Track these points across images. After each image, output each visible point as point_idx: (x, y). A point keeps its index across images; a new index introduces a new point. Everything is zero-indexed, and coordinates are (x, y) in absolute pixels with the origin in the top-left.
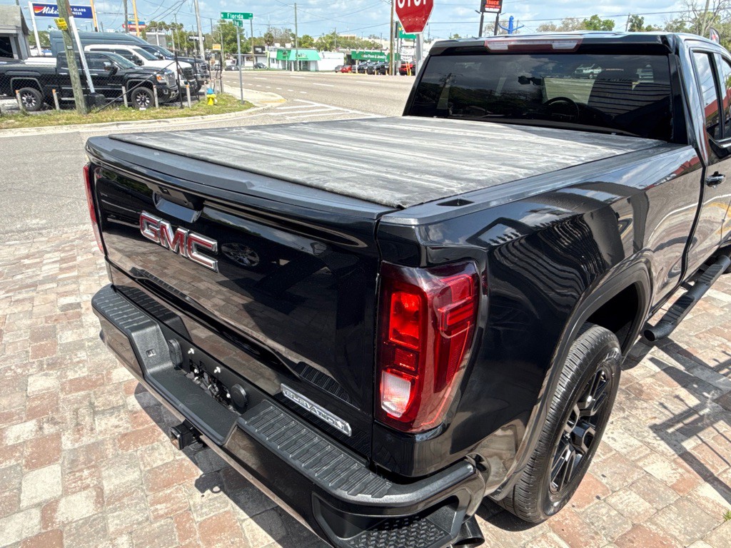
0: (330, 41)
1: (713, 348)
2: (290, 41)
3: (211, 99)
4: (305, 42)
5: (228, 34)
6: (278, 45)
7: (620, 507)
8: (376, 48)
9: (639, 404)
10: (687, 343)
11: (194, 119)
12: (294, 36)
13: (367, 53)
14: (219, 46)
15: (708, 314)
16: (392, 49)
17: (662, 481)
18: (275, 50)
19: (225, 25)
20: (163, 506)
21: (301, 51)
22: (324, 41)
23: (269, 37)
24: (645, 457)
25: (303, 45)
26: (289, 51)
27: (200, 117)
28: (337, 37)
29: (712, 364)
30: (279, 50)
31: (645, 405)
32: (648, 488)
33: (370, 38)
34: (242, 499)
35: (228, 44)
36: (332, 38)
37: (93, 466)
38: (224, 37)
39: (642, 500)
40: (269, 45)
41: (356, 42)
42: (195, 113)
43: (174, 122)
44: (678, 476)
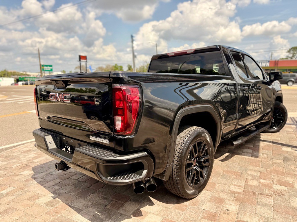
33: (23, 72)
36: (4, 72)
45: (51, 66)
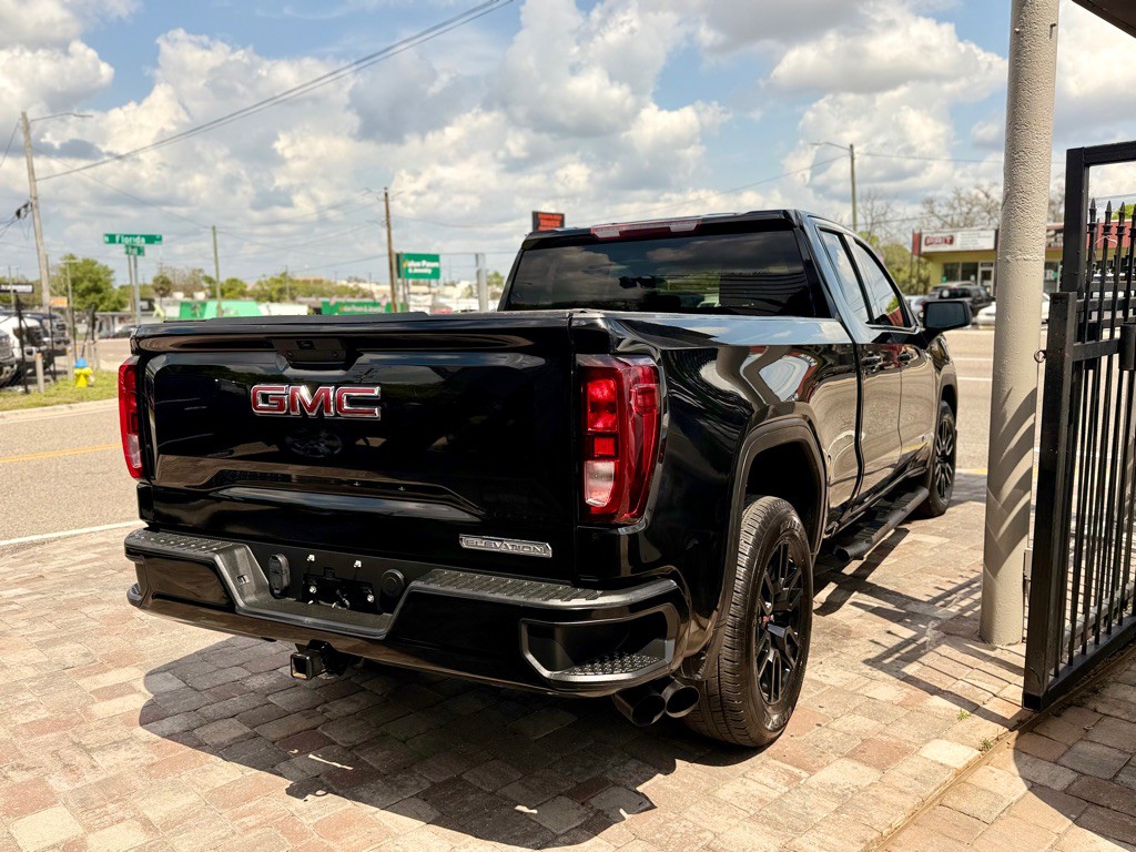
0: (278, 286)
1: (926, 585)
2: (202, 289)
3: (82, 378)
4: (230, 290)
5: (81, 280)
6: (179, 296)
7: (845, 728)
8: (364, 296)
9: (849, 642)
10: (896, 584)
11: (55, 410)
12: (210, 280)
13: (349, 304)
14: (65, 300)
15: (916, 557)
16: (394, 295)
17: (887, 701)
18: (175, 303)
19: (75, 264)
20: (252, 818)
21: (226, 304)
22: (266, 288)
23: (163, 282)
24: (866, 685)
25: (227, 295)
26: (204, 304)
27: (64, 406)
28: (291, 280)
29: (926, 599)
30: (182, 304)
31: (857, 642)
32: (874, 709)
33: (349, 281)
34: (365, 794)
35: (82, 295)
36: (280, 282)
37: (118, 800)
38: (74, 282)
39: (868, 720)
40: (163, 296)
41: (325, 288)
42: (55, 400)
43: (14, 417)
44: (905, 695)
45: (435, 258)
